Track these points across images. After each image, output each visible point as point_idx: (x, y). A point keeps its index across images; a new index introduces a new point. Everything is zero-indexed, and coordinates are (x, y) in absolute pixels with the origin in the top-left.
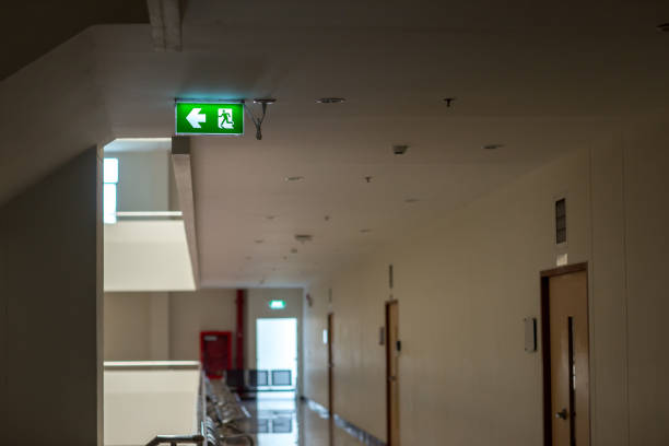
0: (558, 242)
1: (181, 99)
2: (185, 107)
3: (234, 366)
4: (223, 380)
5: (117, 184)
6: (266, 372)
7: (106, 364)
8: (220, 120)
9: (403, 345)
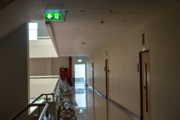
0: (143, 44)
1: (46, 12)
2: (47, 14)
3: (69, 77)
4: (66, 81)
5: (37, 30)
6: (77, 78)
7: (30, 77)
8: (55, 17)
9: (110, 71)
